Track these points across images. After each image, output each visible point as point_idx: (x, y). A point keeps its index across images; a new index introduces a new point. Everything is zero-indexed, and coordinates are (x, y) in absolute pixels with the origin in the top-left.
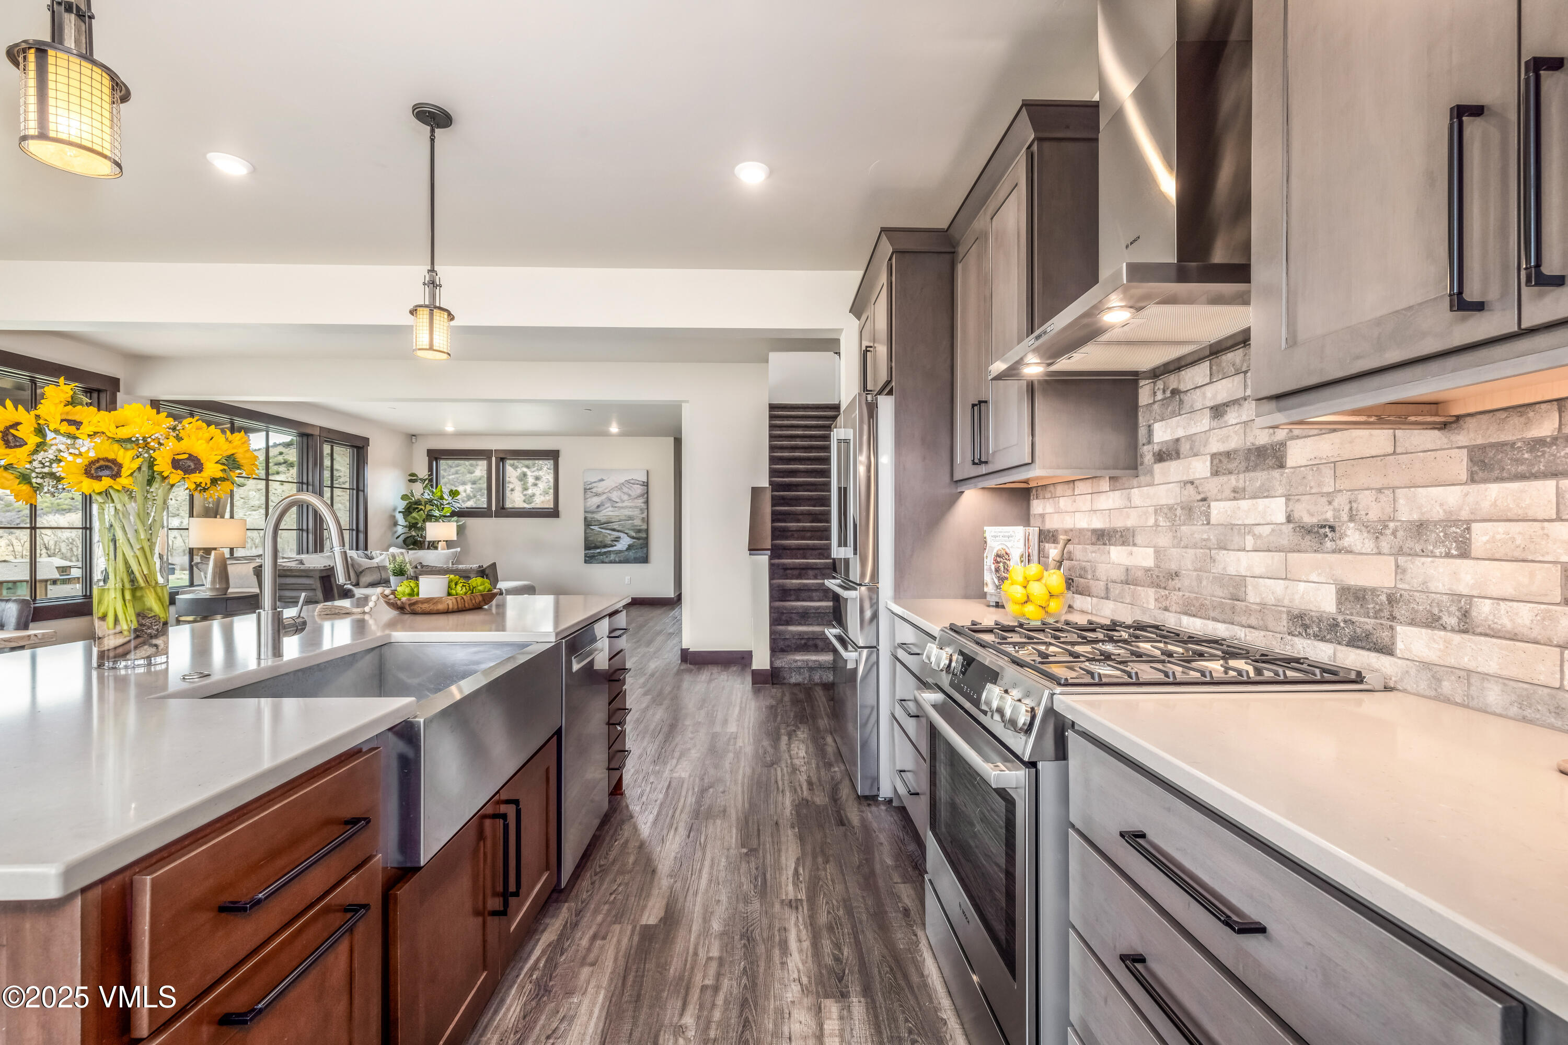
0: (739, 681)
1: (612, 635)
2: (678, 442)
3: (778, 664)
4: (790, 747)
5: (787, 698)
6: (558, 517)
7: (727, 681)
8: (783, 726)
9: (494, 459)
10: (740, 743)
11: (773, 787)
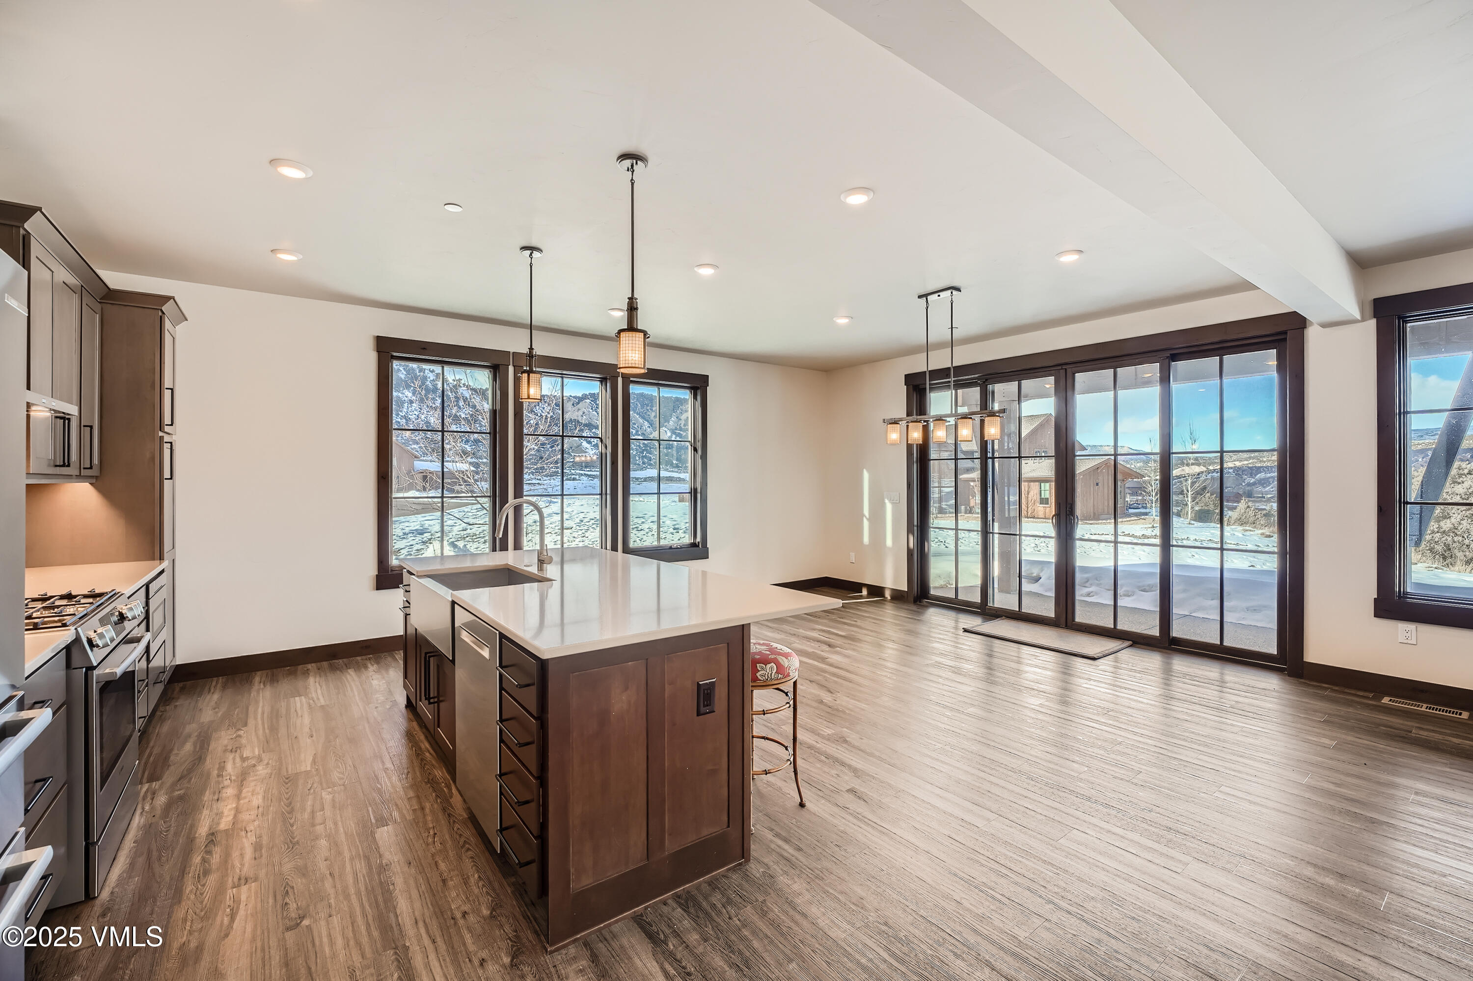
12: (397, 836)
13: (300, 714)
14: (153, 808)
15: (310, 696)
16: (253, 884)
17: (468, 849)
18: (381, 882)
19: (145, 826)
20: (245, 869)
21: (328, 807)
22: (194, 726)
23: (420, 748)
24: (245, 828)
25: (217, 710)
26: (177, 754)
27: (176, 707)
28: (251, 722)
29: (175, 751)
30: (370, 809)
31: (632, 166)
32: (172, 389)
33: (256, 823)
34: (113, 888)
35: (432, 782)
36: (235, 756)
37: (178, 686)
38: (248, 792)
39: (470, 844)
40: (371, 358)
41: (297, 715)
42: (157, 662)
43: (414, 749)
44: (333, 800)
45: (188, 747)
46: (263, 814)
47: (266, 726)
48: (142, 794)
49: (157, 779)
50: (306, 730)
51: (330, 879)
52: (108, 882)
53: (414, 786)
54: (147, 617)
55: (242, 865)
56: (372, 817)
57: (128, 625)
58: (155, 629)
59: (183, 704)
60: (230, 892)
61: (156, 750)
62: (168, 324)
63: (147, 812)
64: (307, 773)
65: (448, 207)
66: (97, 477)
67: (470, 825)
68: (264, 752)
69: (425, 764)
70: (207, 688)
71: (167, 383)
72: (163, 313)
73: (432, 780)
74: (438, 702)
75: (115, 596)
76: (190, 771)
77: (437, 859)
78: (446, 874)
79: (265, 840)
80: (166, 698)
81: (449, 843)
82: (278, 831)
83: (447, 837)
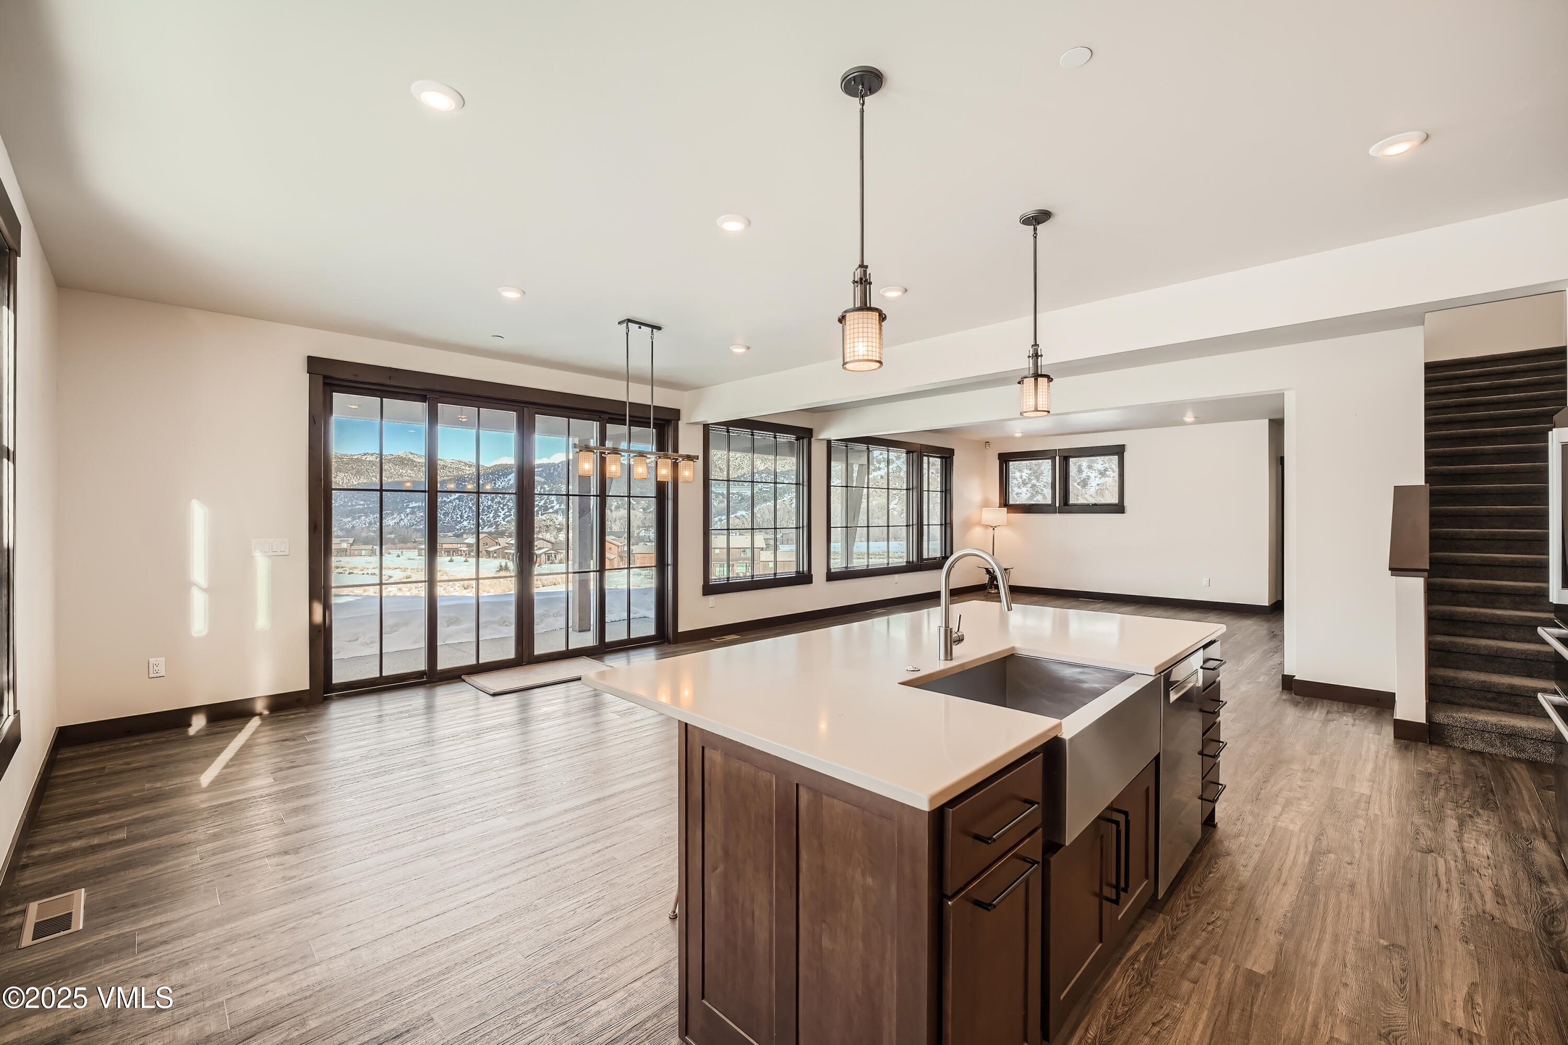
0: (1372, 728)
1: (1207, 666)
2: (1277, 426)
3: (1441, 717)
4: (1462, 835)
5: (1457, 767)
6: (1123, 512)
7: (1353, 725)
8: (1450, 805)
9: (1057, 458)
10: (1375, 810)
11: (1431, 880)
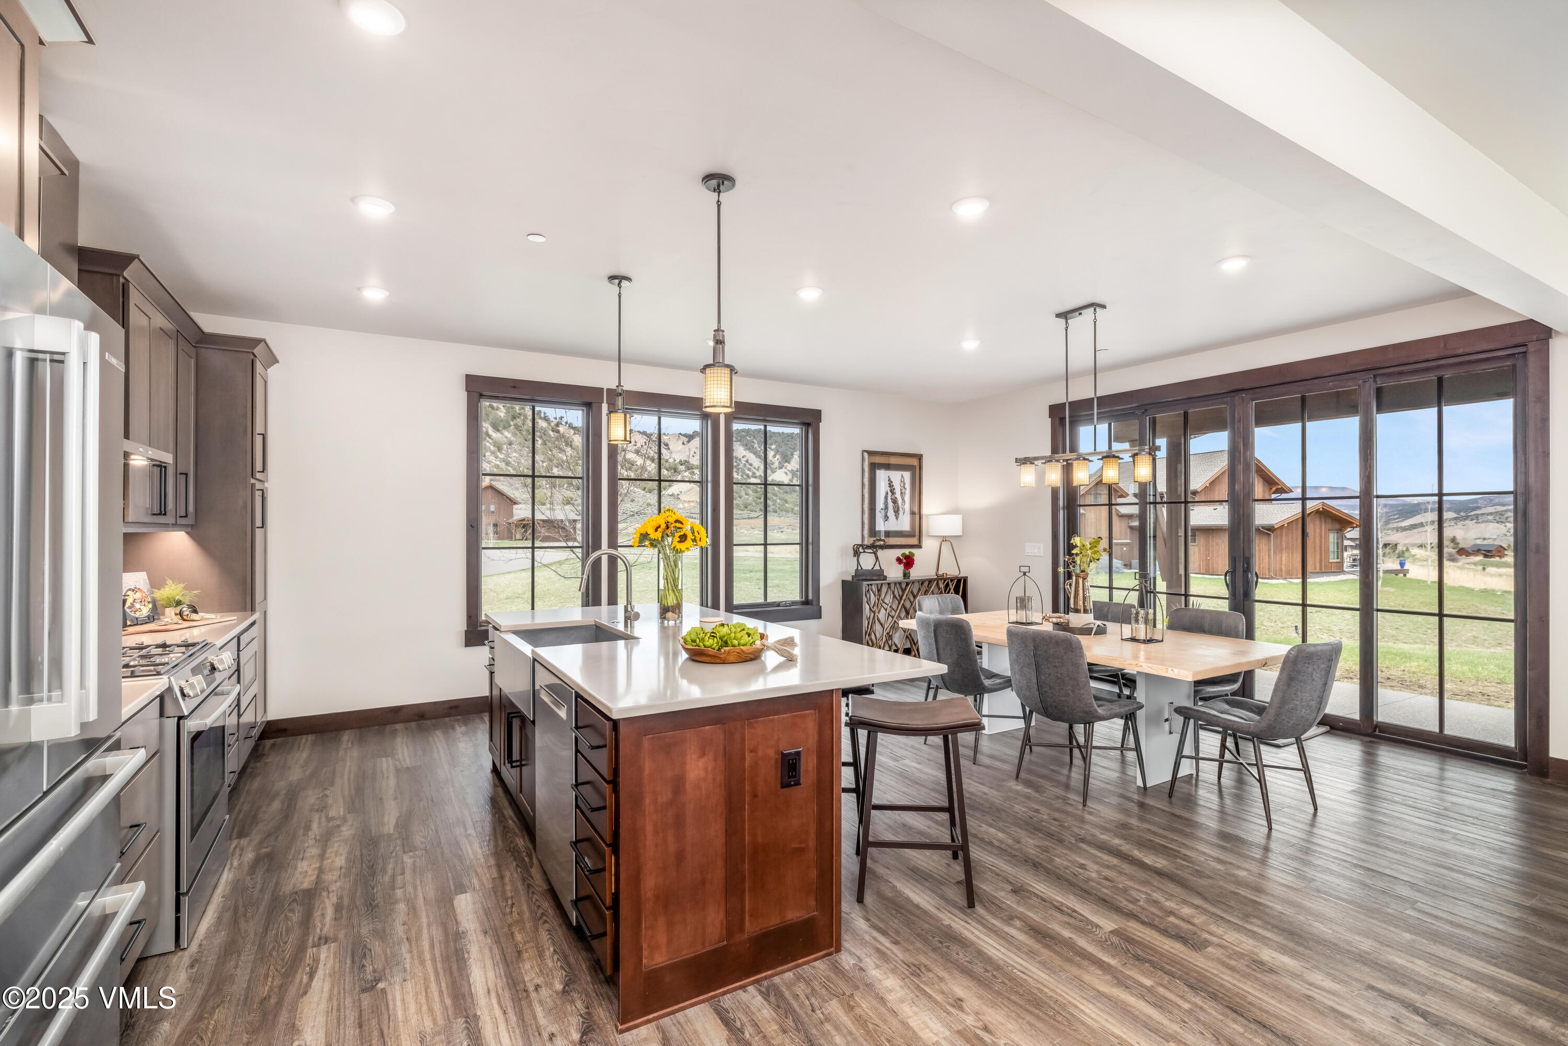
12: (474, 903)
13: (386, 775)
14: (240, 865)
15: (397, 757)
16: (333, 944)
17: (546, 922)
18: (456, 950)
19: (233, 881)
20: (326, 929)
21: (408, 872)
22: (282, 784)
23: (504, 816)
24: (328, 889)
25: (305, 768)
26: (265, 812)
27: (266, 763)
28: (338, 782)
29: (264, 809)
30: (450, 874)
31: (719, 186)
32: (263, 435)
33: (338, 884)
34: (201, 941)
35: (514, 851)
36: (321, 816)
37: (268, 743)
38: (332, 852)
39: (546, 916)
40: (460, 398)
41: (383, 776)
42: (248, 718)
43: (497, 816)
44: (414, 863)
45: (276, 805)
46: (345, 875)
47: (352, 786)
48: (231, 850)
49: (246, 836)
50: (391, 791)
51: (407, 944)
52: (196, 935)
53: (496, 854)
54: (238, 670)
55: (323, 925)
56: (451, 884)
57: (219, 677)
58: (246, 683)
59: (273, 759)
60: (310, 951)
61: (246, 807)
62: (259, 367)
63: (235, 868)
64: (389, 835)
65: (530, 238)
66: (192, 526)
67: (548, 896)
68: (349, 813)
69: (508, 832)
70: (296, 746)
71: (259, 429)
72: (255, 356)
73: (514, 848)
74: (521, 766)
75: (206, 645)
76: (278, 829)
77: (513, 930)
78: (521, 946)
79: (346, 902)
80: (256, 754)
81: (527, 915)
82: (359, 894)
83: (525, 907)
